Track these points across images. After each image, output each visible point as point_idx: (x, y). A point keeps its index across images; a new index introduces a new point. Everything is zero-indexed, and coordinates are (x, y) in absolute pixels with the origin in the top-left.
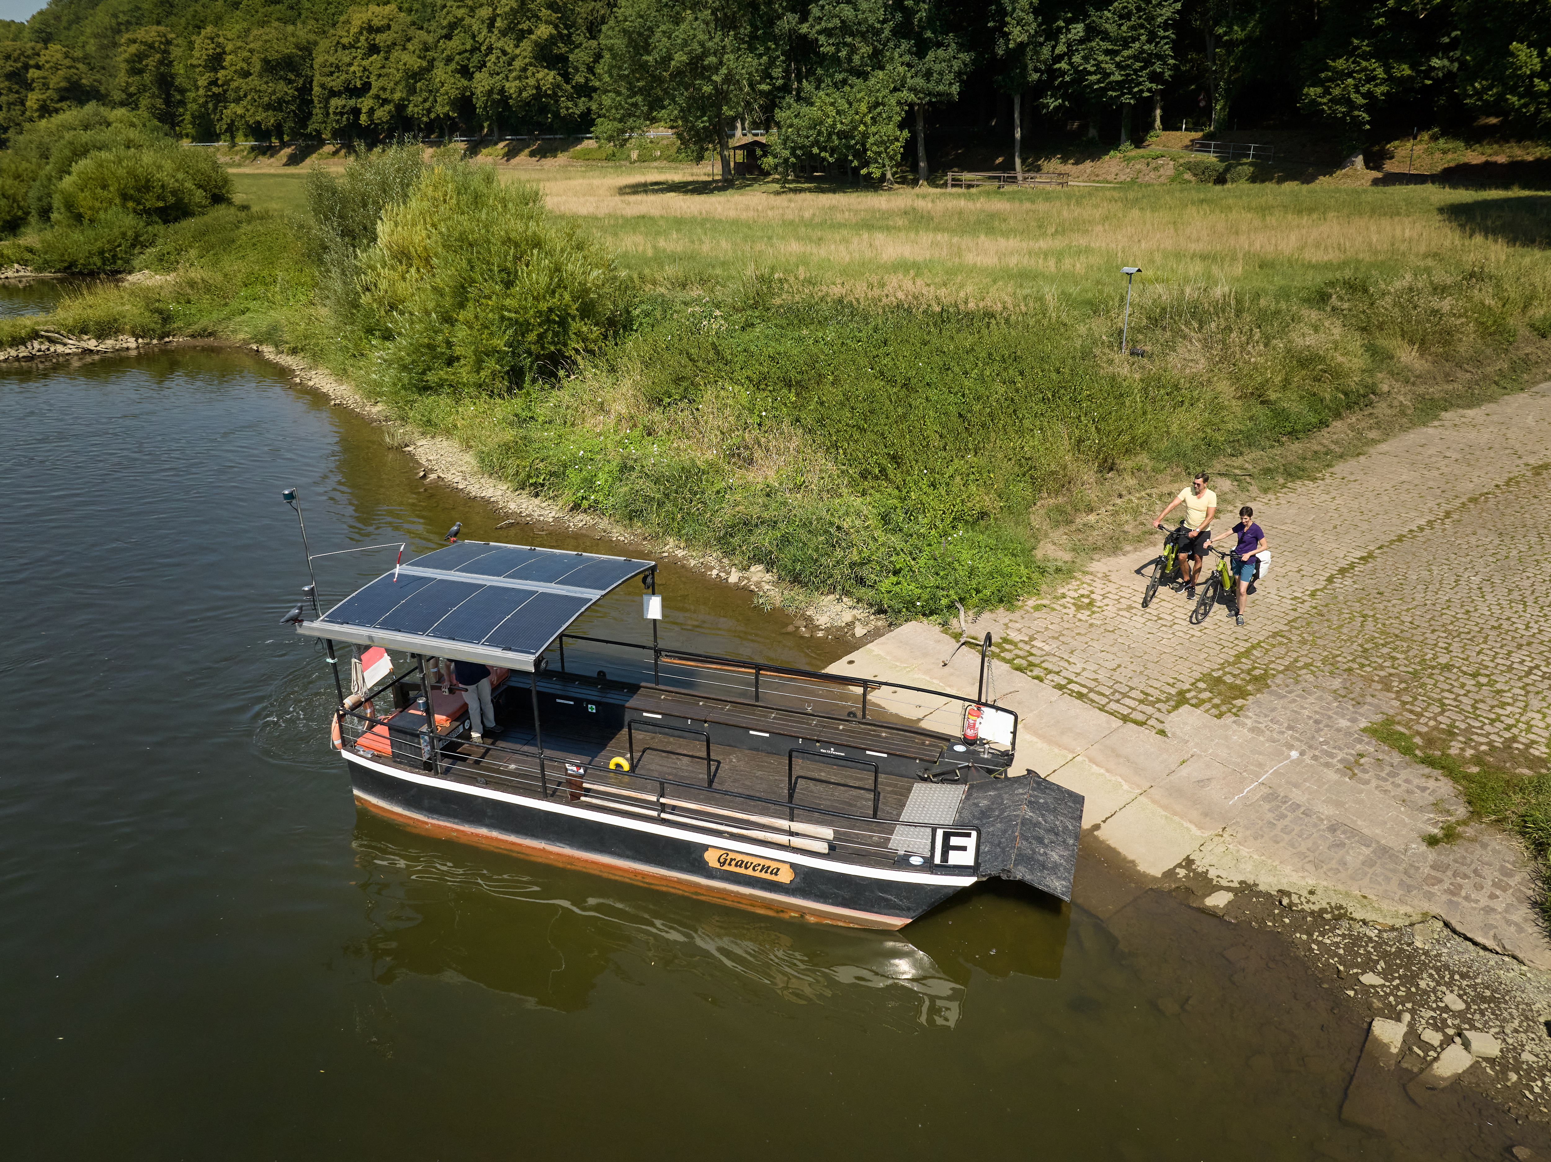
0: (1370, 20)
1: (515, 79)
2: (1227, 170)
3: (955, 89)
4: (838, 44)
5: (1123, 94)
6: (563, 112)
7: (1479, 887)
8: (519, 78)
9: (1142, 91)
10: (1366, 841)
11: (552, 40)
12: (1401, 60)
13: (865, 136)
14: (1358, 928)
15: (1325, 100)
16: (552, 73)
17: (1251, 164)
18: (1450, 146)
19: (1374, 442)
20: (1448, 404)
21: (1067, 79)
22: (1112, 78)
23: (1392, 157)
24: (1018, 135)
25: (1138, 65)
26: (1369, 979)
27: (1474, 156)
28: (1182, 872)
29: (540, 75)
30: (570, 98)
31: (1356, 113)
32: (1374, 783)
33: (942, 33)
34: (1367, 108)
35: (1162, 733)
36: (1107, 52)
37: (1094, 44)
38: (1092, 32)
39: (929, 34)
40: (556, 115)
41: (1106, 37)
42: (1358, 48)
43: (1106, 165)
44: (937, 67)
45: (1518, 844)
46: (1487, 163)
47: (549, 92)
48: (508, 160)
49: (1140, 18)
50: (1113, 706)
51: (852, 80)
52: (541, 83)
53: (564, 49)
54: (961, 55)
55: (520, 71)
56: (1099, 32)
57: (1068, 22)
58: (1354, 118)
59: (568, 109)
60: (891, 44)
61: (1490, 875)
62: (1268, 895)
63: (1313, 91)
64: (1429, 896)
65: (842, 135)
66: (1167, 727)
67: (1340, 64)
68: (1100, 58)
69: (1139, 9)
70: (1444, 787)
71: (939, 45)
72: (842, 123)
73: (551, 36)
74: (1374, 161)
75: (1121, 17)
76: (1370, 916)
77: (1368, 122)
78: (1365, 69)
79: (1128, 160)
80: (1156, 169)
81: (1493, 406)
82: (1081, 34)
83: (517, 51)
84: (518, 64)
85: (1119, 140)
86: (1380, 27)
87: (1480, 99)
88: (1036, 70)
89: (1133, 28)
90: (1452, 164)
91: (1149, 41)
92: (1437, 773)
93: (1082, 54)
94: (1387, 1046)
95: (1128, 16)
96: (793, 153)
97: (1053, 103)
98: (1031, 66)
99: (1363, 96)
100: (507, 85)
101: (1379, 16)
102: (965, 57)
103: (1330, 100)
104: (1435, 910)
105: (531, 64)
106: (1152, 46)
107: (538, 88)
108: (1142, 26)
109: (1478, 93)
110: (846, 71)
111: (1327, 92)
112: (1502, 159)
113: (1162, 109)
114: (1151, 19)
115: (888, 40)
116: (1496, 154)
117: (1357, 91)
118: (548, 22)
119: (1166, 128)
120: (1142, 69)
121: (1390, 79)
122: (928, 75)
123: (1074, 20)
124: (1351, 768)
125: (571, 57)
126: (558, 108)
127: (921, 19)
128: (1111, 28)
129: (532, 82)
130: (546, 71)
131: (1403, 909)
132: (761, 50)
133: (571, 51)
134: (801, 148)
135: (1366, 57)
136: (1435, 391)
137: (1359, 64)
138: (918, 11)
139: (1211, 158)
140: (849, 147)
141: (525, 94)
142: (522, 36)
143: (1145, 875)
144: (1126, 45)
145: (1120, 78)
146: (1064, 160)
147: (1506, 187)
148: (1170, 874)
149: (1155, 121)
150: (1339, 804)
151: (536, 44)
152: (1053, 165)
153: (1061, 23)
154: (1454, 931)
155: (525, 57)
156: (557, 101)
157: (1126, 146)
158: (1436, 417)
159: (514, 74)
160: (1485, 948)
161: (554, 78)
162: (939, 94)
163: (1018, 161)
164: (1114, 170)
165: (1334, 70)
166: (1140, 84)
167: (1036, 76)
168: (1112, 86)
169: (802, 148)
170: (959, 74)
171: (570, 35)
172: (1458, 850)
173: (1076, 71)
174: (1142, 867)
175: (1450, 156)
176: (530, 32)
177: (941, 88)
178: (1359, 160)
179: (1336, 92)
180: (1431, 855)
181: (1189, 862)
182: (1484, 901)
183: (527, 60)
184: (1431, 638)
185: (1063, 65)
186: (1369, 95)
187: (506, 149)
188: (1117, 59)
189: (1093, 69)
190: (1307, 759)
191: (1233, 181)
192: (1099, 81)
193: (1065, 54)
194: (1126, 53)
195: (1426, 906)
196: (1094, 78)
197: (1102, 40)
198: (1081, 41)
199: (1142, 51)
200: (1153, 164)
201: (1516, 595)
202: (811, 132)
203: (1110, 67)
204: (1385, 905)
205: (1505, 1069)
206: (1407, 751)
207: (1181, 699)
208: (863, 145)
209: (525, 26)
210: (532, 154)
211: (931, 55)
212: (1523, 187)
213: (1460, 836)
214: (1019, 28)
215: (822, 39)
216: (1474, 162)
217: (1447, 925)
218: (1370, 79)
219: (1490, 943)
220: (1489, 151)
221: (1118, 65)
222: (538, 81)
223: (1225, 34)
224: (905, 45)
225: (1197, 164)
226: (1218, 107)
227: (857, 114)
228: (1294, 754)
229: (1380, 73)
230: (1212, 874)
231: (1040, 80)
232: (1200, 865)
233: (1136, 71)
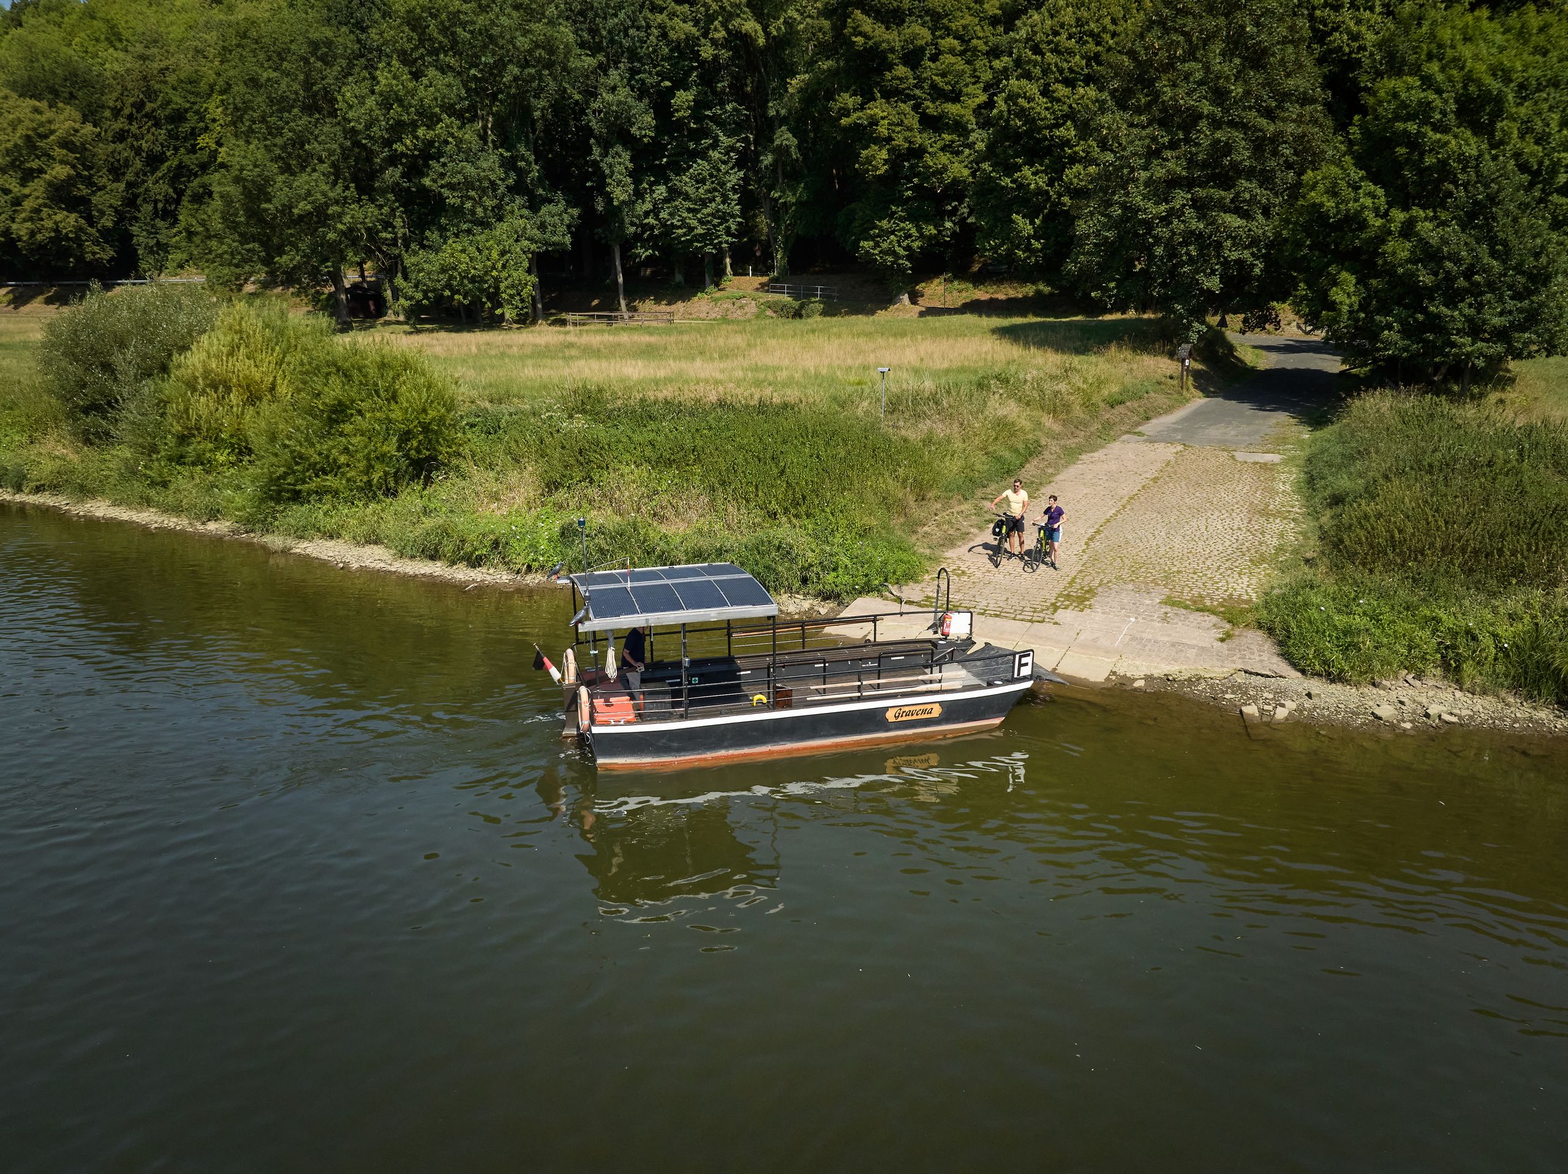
0: (901, 192)
1: (25, 220)
2: (802, 306)
3: (568, 239)
4: (461, 197)
5: (707, 244)
6: (89, 257)
7: (1253, 653)
8: (31, 219)
9: (721, 243)
10: (1193, 647)
11: (70, 182)
12: (928, 221)
13: (497, 280)
14: (1210, 682)
15: (876, 252)
16: (73, 216)
17: (820, 302)
18: (963, 286)
19: (1052, 475)
20: (1081, 450)
21: (656, 232)
22: (696, 232)
23: (922, 296)
24: (621, 280)
25: (716, 221)
26: (1227, 696)
27: (981, 294)
28: (1114, 678)
29: (58, 217)
30: (96, 243)
31: (901, 261)
32: (1180, 623)
33: (550, 191)
34: (909, 258)
35: (1056, 623)
36: (689, 210)
37: (677, 203)
38: (674, 193)
39: (541, 191)
40: (80, 259)
41: (687, 197)
42: (895, 213)
43: (696, 305)
44: (548, 219)
45: (1260, 633)
46: (991, 299)
47: (71, 235)
48: (16, 308)
49: (713, 182)
50: (1018, 617)
51: (477, 229)
52: (61, 225)
53: (85, 191)
54: (569, 210)
55: (31, 212)
56: (680, 194)
57: (651, 184)
58: (899, 265)
59: (94, 253)
60: (507, 199)
61: (1255, 648)
62: (1160, 678)
63: (866, 244)
64: (1234, 662)
65: (473, 280)
66: (1056, 620)
67: (885, 224)
68: (685, 215)
69: (711, 175)
70: (1214, 619)
71: (550, 201)
72: (475, 269)
73: (69, 177)
74: (914, 299)
75: (697, 182)
76: (1212, 675)
77: (910, 268)
78: (902, 229)
79: (716, 300)
80: (741, 307)
81: (1104, 451)
82: (665, 195)
83: (26, 191)
84: (28, 204)
85: (704, 283)
86: (909, 198)
87: (996, 252)
88: (632, 224)
89: (709, 191)
90: (968, 300)
91: (723, 202)
92: (1206, 614)
93: (667, 211)
94: (1253, 715)
95: (703, 181)
96: (426, 297)
97: (644, 253)
98: (627, 220)
99: (905, 249)
100: (14, 226)
101: (908, 189)
102: (575, 212)
103: (880, 252)
104: (1240, 667)
105: (45, 205)
106: (726, 206)
107: (57, 230)
108: (715, 190)
109: (994, 249)
110: (471, 222)
111: (877, 245)
112: (1001, 296)
113: (730, 257)
114: (723, 184)
115: (504, 195)
116: (996, 292)
117: (900, 246)
118: (62, 162)
119: (735, 274)
120: (720, 224)
121: (922, 236)
122: (542, 227)
123: (657, 183)
124: (1165, 618)
125: (95, 200)
126: (83, 252)
127: (532, 180)
128: (690, 190)
129: (48, 224)
130: (65, 213)
131: (1225, 670)
132: (381, 201)
133: (94, 193)
134: (431, 291)
135: (902, 219)
136: (1072, 442)
137: (898, 225)
138: (530, 172)
139: (786, 298)
140: (482, 290)
141: (39, 237)
142: (28, 176)
143: (1095, 683)
144: (704, 203)
145: (702, 232)
146: (658, 301)
147: (1024, 315)
148: (1108, 679)
149: (726, 267)
150: (1169, 635)
151: (50, 184)
152: (647, 306)
153: (645, 185)
154: (1251, 673)
155: (37, 198)
156: (80, 246)
157: (711, 288)
158: (1078, 459)
159: (23, 215)
160: (1268, 676)
161: (76, 221)
162: (554, 244)
163: (623, 303)
164: (705, 309)
165: (881, 229)
166: (718, 237)
167: (632, 229)
168: (697, 238)
169: (434, 290)
170: (569, 226)
171: (91, 176)
172: (1236, 641)
173: (664, 225)
174: (1092, 679)
175: (964, 294)
176: (41, 171)
177: (555, 239)
178: (905, 298)
179: (885, 245)
180: (1224, 645)
181: (1114, 673)
182: (1258, 658)
183: (40, 201)
184: (1162, 561)
185: (651, 220)
186: (908, 248)
187: (11, 296)
188: (699, 216)
189: (679, 223)
190: (1140, 619)
191: (808, 316)
192: (685, 235)
193: (651, 211)
194: (705, 211)
195: (1234, 666)
196: (680, 231)
197: (684, 200)
198: (666, 201)
199: (718, 211)
200: (738, 304)
201: (1187, 538)
202: (441, 276)
203: (694, 223)
204: (1216, 669)
205: (1301, 711)
206: (1186, 607)
207: (1055, 608)
208: (497, 288)
209: (35, 164)
210: (49, 301)
211: (544, 210)
212: (1036, 315)
213: (1233, 635)
214: (620, 188)
215: (446, 192)
216: (983, 299)
217: (1246, 672)
218: (908, 236)
219: (1269, 673)
220: (991, 291)
221: (700, 221)
222: (56, 223)
223: (780, 197)
224: (519, 200)
225: (776, 303)
226: (779, 257)
227: (488, 259)
228: (1133, 619)
229: (913, 231)
230: (1128, 675)
231: (635, 233)
232: (1121, 672)
233: (715, 226)
